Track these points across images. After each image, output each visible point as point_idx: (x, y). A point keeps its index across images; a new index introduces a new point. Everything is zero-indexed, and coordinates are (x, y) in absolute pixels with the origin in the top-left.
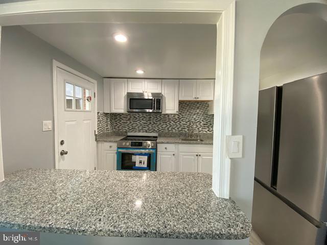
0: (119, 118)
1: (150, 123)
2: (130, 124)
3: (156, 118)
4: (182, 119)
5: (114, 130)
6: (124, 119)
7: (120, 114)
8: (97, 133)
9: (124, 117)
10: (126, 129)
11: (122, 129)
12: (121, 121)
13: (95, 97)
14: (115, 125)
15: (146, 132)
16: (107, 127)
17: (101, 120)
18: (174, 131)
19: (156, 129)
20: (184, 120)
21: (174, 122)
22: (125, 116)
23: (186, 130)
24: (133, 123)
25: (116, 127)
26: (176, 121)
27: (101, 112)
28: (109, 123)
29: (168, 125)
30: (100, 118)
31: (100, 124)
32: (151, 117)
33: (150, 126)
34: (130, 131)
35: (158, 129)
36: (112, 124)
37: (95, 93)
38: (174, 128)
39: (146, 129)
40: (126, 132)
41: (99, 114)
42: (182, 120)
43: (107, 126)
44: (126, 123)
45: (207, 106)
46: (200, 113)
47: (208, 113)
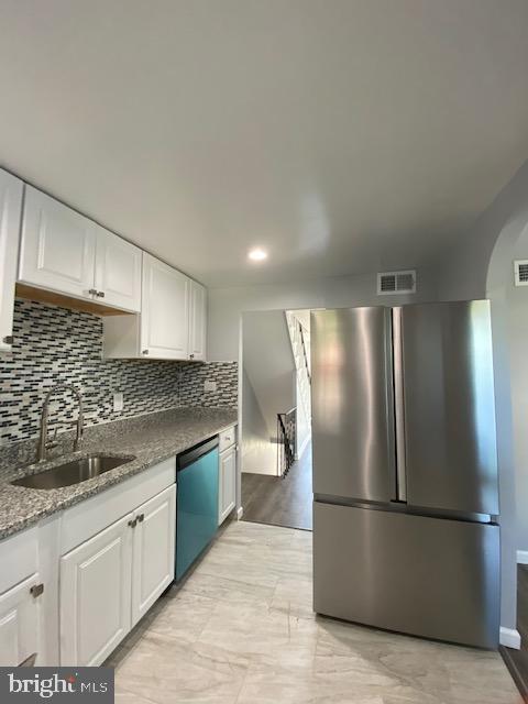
45: (97, 328)
46: (75, 352)
47: (101, 354)
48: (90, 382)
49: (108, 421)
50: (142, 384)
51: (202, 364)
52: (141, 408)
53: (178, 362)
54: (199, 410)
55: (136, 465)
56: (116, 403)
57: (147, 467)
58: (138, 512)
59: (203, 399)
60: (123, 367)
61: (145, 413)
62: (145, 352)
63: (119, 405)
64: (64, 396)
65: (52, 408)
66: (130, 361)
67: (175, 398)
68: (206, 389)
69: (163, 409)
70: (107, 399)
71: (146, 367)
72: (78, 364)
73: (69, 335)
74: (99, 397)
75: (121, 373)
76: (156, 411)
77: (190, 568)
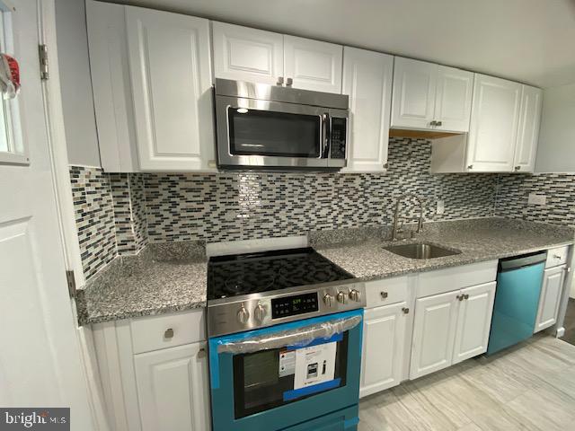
0: (166, 194)
1: (284, 206)
2: (215, 214)
3: (300, 190)
4: (372, 188)
5: (151, 240)
6: (190, 196)
7: (171, 180)
8: (81, 283)
9: (191, 190)
10: (200, 231)
11: (185, 233)
12: (175, 205)
13: (44, 77)
14: (154, 219)
15: (271, 235)
16: (124, 237)
17: (96, 206)
18: (350, 223)
19: (301, 225)
20: (376, 193)
21: (350, 198)
22: (193, 185)
23: (379, 219)
24: (222, 208)
25: (159, 229)
26: (356, 197)
27: (90, 168)
28: (131, 216)
29: (335, 207)
30: (89, 198)
31: (93, 229)
32: (284, 188)
33: (282, 214)
34: (216, 238)
35: (307, 225)
36: (141, 219)
37: (41, 49)
38: (350, 217)
39: (270, 226)
40: (201, 244)
41: (82, 181)
42: (371, 193)
43: (123, 230)
44: (199, 210)
45: (427, 150)
46: (413, 169)
47: (430, 170)
48: (421, 192)
49: (432, 221)
50: (459, 194)
51: (528, 176)
52: (457, 214)
53: (496, 174)
54: (520, 223)
55: (464, 258)
56: (438, 208)
57: (474, 261)
58: (464, 291)
59: (525, 212)
60: (446, 180)
61: (461, 219)
62: (470, 167)
63: (440, 210)
64: (405, 201)
65: (400, 207)
66: (451, 174)
67: (490, 208)
68: (531, 202)
69: (478, 217)
70: (432, 204)
71: (464, 179)
72: (415, 178)
73: (409, 158)
74: (426, 203)
75: (443, 185)
76: (471, 218)
77: (499, 352)
